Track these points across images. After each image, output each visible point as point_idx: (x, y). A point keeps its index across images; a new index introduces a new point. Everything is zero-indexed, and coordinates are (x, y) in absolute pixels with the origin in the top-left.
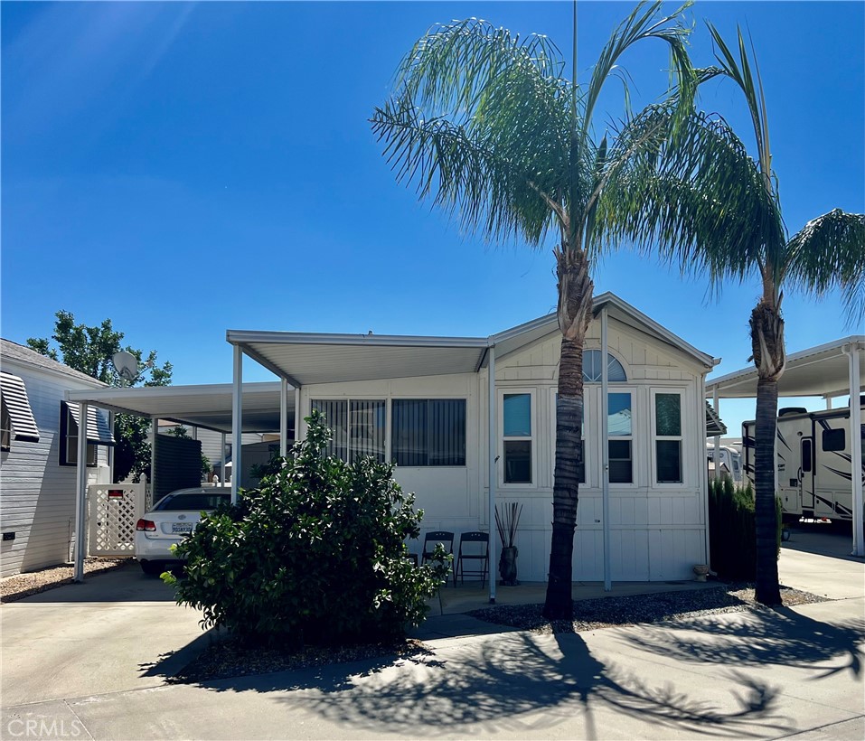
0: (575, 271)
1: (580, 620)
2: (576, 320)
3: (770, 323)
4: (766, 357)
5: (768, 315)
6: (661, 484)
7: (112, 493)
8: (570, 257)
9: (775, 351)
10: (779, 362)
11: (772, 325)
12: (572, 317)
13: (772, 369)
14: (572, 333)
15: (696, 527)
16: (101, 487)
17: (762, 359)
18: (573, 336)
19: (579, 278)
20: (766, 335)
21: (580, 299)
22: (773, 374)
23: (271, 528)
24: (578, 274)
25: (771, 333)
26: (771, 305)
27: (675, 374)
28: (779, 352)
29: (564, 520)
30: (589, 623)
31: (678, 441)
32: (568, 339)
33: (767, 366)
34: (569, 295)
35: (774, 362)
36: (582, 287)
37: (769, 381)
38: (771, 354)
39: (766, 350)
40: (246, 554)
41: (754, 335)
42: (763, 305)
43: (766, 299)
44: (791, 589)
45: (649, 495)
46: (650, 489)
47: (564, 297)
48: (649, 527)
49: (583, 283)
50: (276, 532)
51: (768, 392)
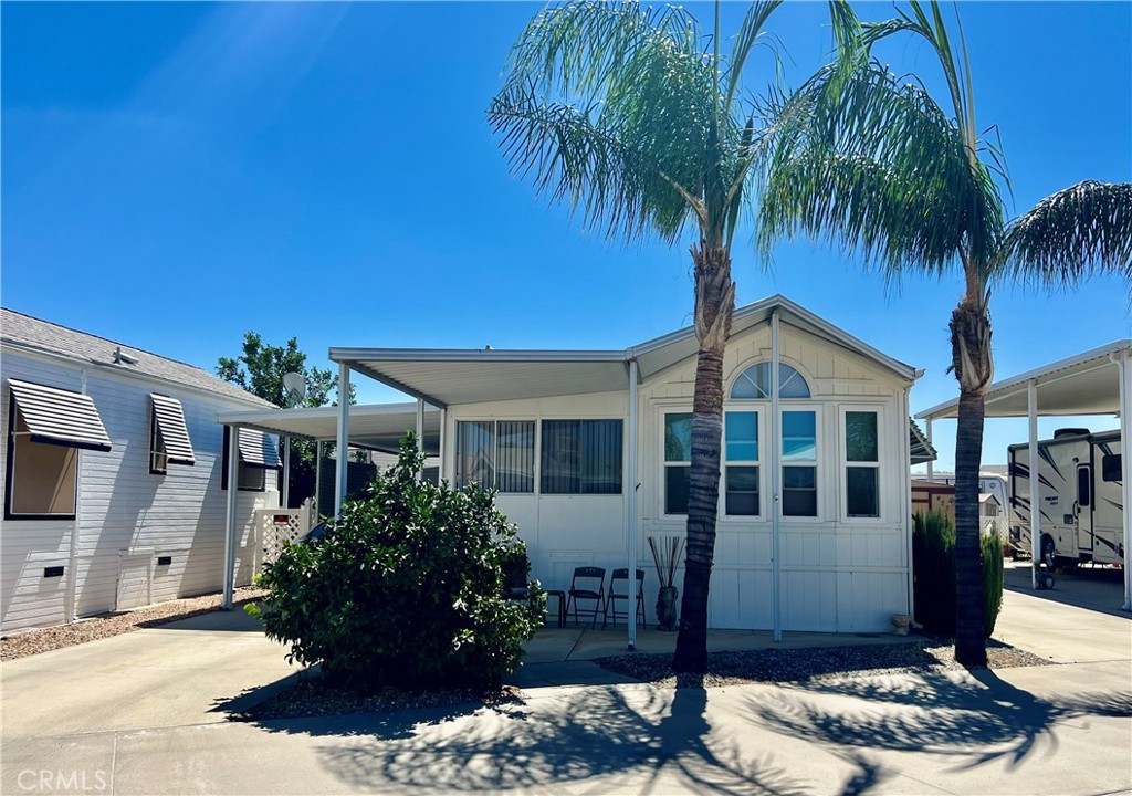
0: (713, 272)
1: (714, 674)
2: (714, 327)
3: (972, 326)
4: (969, 367)
5: (970, 316)
6: (852, 519)
7: (277, 518)
8: (707, 255)
9: (979, 359)
10: (984, 374)
11: (976, 330)
12: (709, 324)
13: (976, 382)
14: (709, 343)
15: (897, 570)
16: (268, 512)
17: (964, 370)
18: (710, 345)
19: (718, 280)
20: (968, 342)
21: (717, 304)
22: (977, 388)
23: (345, 558)
24: (717, 275)
25: (974, 339)
26: (976, 305)
27: (870, 388)
28: (984, 361)
29: (697, 558)
30: (724, 678)
31: (873, 468)
32: (704, 350)
33: (969, 378)
34: (705, 299)
35: (978, 373)
36: (721, 290)
37: (972, 395)
38: (974, 363)
39: (968, 358)
40: (318, 585)
41: (955, 341)
42: (965, 305)
43: (969, 298)
44: (1010, 647)
45: (837, 531)
46: (838, 525)
47: (701, 301)
48: (838, 569)
49: (722, 286)
50: (349, 563)
51: (971, 409)
